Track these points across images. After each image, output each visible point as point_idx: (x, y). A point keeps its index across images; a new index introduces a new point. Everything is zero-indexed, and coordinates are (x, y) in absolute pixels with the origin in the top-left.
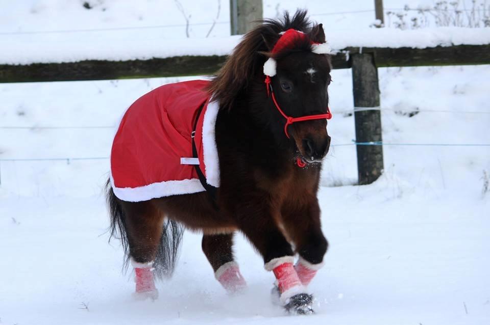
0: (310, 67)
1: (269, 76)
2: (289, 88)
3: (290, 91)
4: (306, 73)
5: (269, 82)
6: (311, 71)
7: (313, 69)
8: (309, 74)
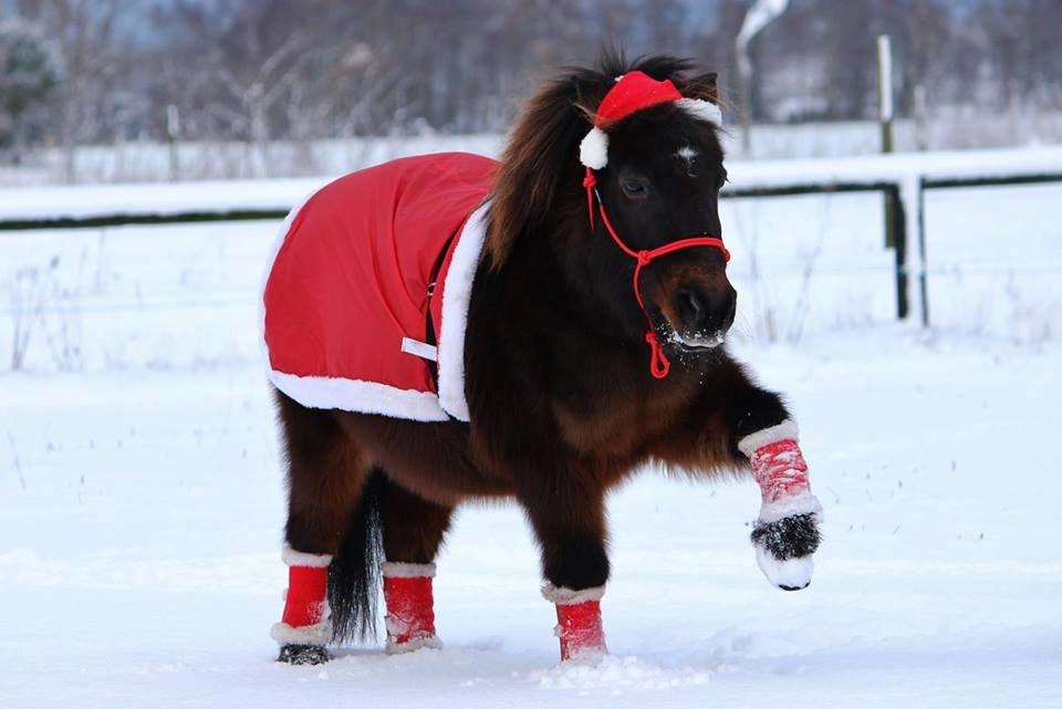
0: (684, 145)
1: (591, 169)
2: (641, 189)
3: (645, 196)
4: (675, 155)
5: (592, 184)
6: (687, 153)
7: (691, 148)
8: (683, 160)
